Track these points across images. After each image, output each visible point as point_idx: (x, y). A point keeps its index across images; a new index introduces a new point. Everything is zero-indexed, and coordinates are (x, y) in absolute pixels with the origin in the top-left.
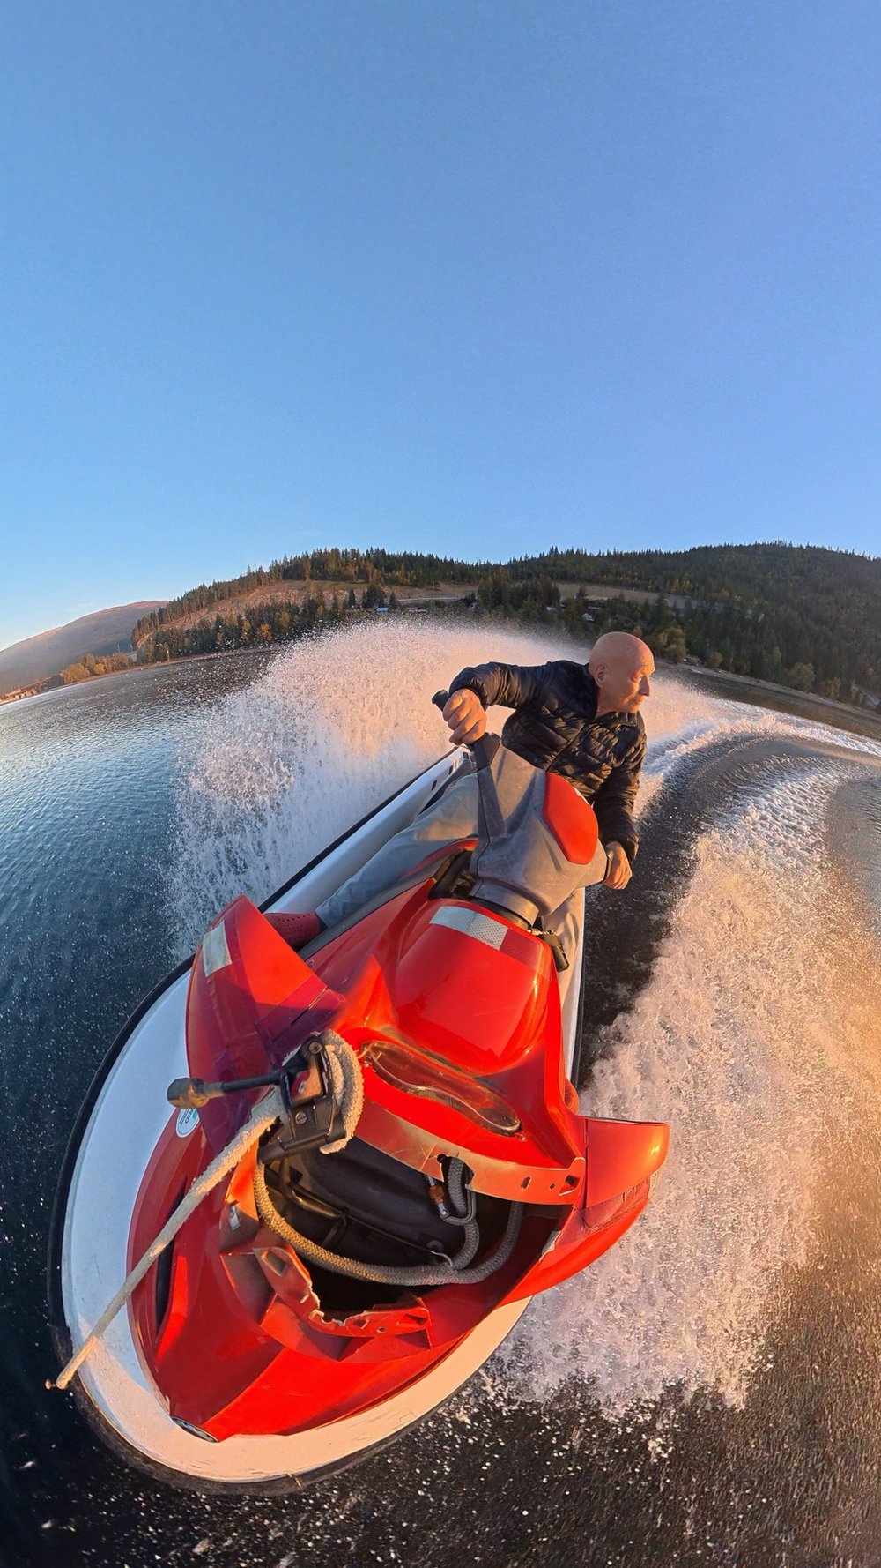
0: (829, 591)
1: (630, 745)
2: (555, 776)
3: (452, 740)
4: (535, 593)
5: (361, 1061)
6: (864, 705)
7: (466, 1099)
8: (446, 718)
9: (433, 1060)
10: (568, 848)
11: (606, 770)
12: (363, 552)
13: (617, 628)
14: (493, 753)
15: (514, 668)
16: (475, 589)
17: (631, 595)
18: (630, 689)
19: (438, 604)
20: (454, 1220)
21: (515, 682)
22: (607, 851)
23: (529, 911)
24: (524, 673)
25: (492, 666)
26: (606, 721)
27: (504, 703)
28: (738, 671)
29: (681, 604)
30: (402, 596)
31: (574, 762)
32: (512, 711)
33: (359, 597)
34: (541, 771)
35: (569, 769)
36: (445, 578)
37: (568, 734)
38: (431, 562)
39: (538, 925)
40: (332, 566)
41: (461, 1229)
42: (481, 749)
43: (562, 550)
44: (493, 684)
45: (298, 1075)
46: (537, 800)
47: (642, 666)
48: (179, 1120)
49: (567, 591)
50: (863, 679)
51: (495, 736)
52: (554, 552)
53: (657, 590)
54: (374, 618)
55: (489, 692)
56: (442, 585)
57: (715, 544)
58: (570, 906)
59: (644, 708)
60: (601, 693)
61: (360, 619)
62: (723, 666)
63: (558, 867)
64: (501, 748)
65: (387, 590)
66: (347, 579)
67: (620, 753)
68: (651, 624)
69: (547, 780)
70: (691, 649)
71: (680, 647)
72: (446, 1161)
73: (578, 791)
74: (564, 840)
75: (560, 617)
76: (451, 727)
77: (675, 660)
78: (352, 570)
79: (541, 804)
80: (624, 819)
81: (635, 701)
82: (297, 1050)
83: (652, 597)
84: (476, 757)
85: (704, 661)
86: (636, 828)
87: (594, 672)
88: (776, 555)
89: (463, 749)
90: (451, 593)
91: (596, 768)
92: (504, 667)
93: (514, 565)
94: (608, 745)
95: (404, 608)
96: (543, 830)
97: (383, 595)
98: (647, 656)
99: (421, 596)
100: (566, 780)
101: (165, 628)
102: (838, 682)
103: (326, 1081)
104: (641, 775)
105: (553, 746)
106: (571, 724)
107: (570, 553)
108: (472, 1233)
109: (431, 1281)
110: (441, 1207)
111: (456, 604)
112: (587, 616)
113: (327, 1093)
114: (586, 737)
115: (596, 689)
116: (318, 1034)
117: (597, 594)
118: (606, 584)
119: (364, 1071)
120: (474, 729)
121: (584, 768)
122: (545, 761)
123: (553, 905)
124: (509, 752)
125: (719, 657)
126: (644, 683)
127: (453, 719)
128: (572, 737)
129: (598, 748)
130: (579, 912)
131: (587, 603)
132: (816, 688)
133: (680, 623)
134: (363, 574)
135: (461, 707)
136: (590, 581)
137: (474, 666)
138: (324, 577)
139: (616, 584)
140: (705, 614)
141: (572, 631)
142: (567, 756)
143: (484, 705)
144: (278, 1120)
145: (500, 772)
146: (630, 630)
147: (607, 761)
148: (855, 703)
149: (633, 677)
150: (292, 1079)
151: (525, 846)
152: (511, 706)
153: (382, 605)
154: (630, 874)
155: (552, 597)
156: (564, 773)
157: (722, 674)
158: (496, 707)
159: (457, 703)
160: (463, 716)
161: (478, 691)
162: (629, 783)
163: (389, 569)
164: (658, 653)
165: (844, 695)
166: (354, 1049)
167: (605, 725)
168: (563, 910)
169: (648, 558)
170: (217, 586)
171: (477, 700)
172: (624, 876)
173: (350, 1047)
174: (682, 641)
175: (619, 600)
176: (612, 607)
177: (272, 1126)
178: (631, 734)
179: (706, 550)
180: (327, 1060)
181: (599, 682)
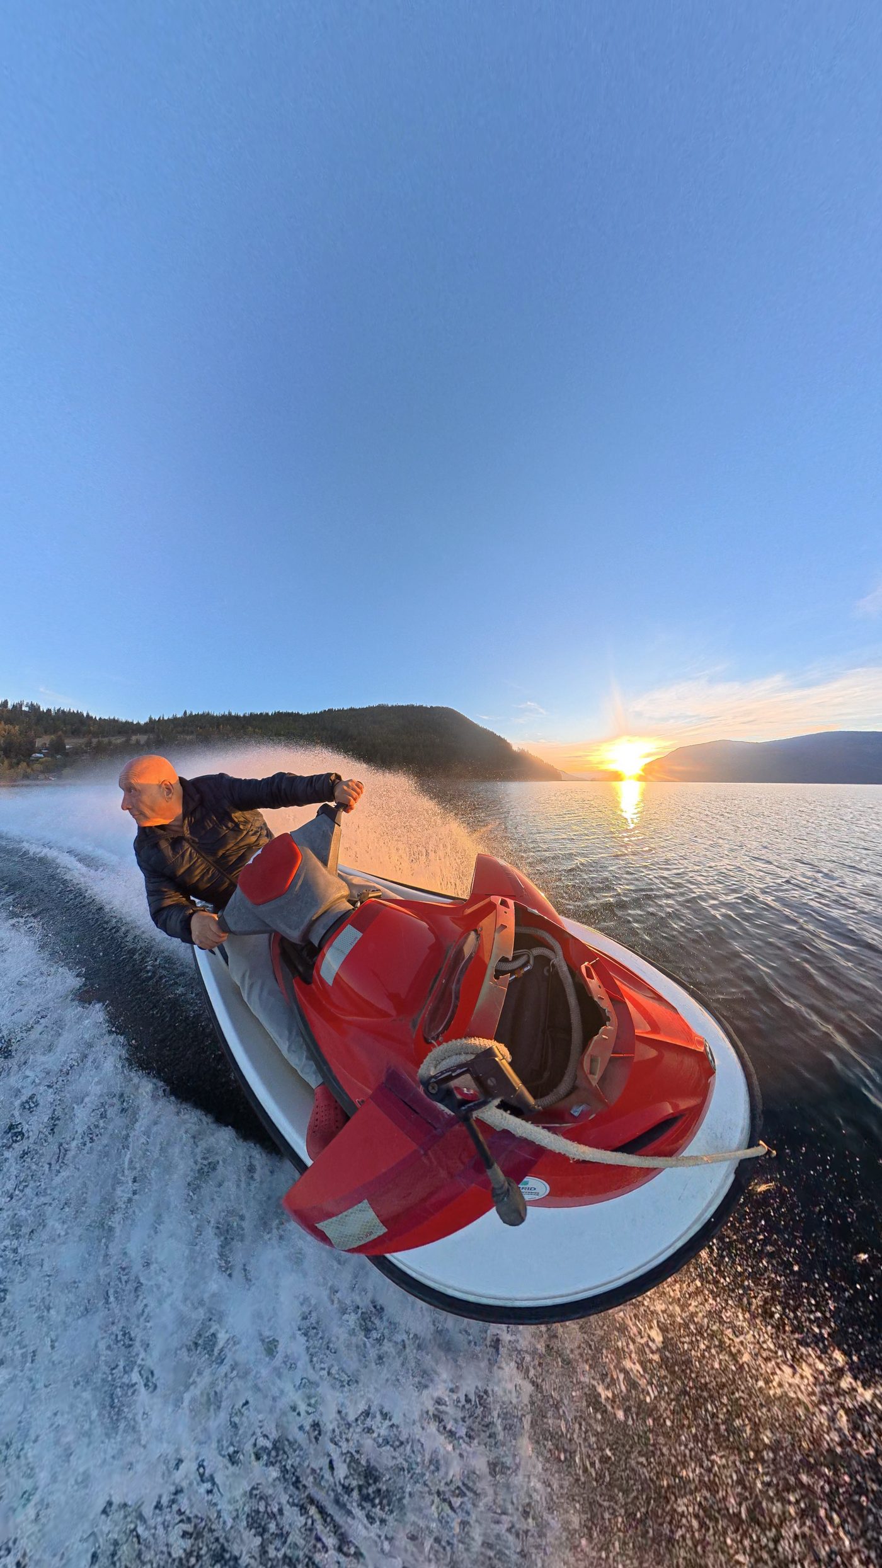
5: (440, 1044)
7: (459, 964)
9: (435, 988)
20: (532, 962)
41: (536, 958)
45: (459, 1097)
48: (537, 1197)
72: (498, 973)
82: (439, 1104)
103: (459, 1071)
108: (537, 951)
109: (565, 968)
110: (526, 969)
113: (468, 1068)
116: (421, 1090)
119: (446, 1041)
144: (499, 1107)
150: (464, 1102)
166: (431, 1051)
173: (430, 1054)
177: (506, 1111)
180: (442, 1073)
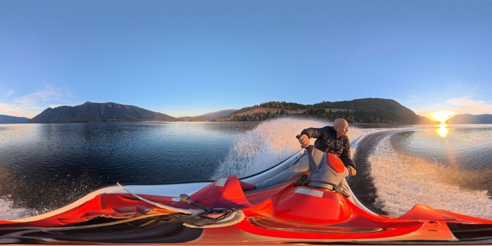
0: (380, 105)
1: (346, 143)
2: (329, 154)
3: (301, 147)
4: (320, 111)
6: (390, 123)
8: (300, 141)
10: (337, 170)
11: (342, 150)
12: (280, 102)
13: (339, 117)
14: (312, 150)
15: (316, 129)
16: (306, 110)
17: (341, 110)
18: (343, 131)
19: (298, 114)
21: (317, 132)
22: (347, 168)
23: (330, 187)
24: (318, 130)
25: (311, 128)
26: (340, 139)
27: (314, 137)
28: (366, 122)
29: (352, 111)
30: (289, 112)
31: (333, 149)
32: (316, 139)
33: (279, 112)
34: (325, 153)
35: (332, 151)
36: (299, 108)
37: (331, 143)
38: (296, 104)
39: (334, 189)
40: (273, 105)
42: (309, 149)
43: (326, 101)
44: (311, 133)
46: (325, 160)
47: (345, 125)
49: (327, 110)
50: (388, 119)
51: (312, 146)
52: (324, 102)
53: (346, 109)
54: (282, 117)
55: (310, 135)
56: (299, 110)
57: (357, 99)
58: (342, 183)
59: (347, 134)
60: (337, 133)
61: (279, 117)
62: (362, 122)
63: (335, 175)
64: (314, 148)
65: (286, 111)
66: (277, 108)
67: (344, 145)
68: (346, 116)
69: (327, 155)
70: (355, 120)
71: (353, 120)
73: (336, 156)
74: (335, 168)
75: (326, 116)
76: (301, 144)
77: (352, 123)
78: (278, 106)
79: (327, 161)
80: (349, 160)
81: (345, 133)
83: (346, 110)
84: (308, 151)
85: (358, 122)
86: (353, 161)
87: (335, 128)
88: (369, 100)
89: (304, 149)
90: (301, 111)
91: (339, 150)
92: (313, 128)
93: (315, 105)
94: (341, 144)
95: (289, 115)
96: (328, 167)
97: (285, 112)
98: (346, 123)
99: (294, 112)
100: (332, 154)
101: (237, 115)
102: (384, 120)
104: (350, 149)
105: (328, 147)
106: (331, 141)
107: (327, 102)
111: (302, 114)
112: (332, 116)
114: (335, 143)
115: (336, 132)
117: (334, 110)
118: (335, 108)
120: (307, 144)
121: (336, 150)
122: (326, 150)
123: (337, 184)
124: (316, 149)
125: (361, 121)
126: (347, 129)
127: (301, 142)
128: (332, 144)
129: (339, 145)
130: (345, 183)
131: (332, 113)
132: (381, 122)
133: (352, 115)
134: (280, 107)
135: (303, 139)
136: (332, 108)
137: (306, 128)
138: (271, 107)
139: (338, 108)
140: (357, 112)
141: (329, 119)
142: (331, 148)
143: (309, 138)
145: (314, 154)
146: (342, 118)
147: (341, 148)
148: (388, 123)
149: (344, 128)
151: (324, 172)
152: (316, 138)
153: (284, 114)
154: (356, 171)
155: (324, 112)
156: (331, 153)
157: (362, 124)
158: (312, 138)
159: (302, 138)
160: (304, 141)
161: (308, 135)
162: (348, 152)
163: (286, 106)
164: (349, 122)
165: (386, 122)
167: (339, 140)
168: (340, 185)
169: (344, 102)
170: (248, 108)
171: (307, 137)
172: (354, 172)
174: (353, 119)
175: (339, 111)
176: (337, 113)
178: (346, 140)
179: (356, 100)
181: (336, 130)
